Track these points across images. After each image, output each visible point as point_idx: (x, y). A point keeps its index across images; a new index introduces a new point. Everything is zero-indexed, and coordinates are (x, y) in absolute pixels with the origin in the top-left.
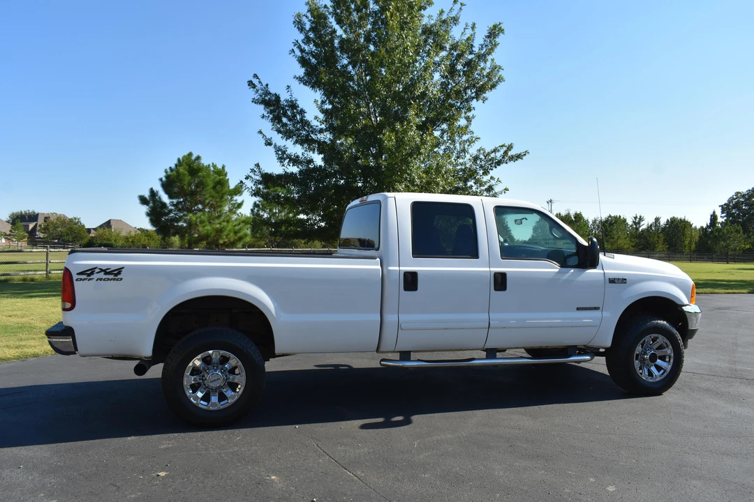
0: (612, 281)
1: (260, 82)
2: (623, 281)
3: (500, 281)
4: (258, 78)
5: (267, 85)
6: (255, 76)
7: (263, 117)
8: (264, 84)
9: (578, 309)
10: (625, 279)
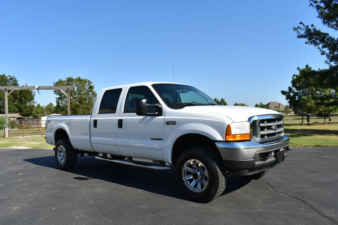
0: (168, 123)
1: (304, 25)
2: (173, 123)
3: (120, 122)
4: (302, 24)
5: (308, 26)
6: (301, 23)
7: (306, 43)
8: (306, 26)
9: (152, 139)
10: (175, 122)
